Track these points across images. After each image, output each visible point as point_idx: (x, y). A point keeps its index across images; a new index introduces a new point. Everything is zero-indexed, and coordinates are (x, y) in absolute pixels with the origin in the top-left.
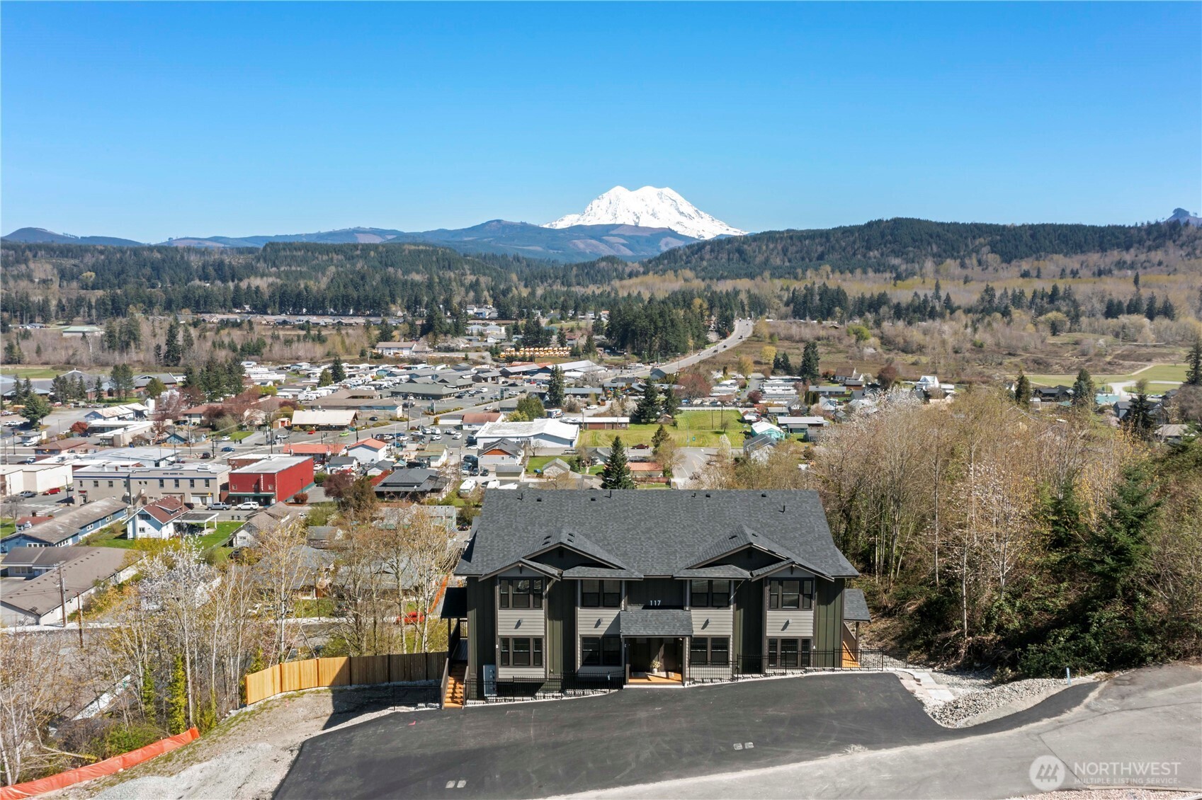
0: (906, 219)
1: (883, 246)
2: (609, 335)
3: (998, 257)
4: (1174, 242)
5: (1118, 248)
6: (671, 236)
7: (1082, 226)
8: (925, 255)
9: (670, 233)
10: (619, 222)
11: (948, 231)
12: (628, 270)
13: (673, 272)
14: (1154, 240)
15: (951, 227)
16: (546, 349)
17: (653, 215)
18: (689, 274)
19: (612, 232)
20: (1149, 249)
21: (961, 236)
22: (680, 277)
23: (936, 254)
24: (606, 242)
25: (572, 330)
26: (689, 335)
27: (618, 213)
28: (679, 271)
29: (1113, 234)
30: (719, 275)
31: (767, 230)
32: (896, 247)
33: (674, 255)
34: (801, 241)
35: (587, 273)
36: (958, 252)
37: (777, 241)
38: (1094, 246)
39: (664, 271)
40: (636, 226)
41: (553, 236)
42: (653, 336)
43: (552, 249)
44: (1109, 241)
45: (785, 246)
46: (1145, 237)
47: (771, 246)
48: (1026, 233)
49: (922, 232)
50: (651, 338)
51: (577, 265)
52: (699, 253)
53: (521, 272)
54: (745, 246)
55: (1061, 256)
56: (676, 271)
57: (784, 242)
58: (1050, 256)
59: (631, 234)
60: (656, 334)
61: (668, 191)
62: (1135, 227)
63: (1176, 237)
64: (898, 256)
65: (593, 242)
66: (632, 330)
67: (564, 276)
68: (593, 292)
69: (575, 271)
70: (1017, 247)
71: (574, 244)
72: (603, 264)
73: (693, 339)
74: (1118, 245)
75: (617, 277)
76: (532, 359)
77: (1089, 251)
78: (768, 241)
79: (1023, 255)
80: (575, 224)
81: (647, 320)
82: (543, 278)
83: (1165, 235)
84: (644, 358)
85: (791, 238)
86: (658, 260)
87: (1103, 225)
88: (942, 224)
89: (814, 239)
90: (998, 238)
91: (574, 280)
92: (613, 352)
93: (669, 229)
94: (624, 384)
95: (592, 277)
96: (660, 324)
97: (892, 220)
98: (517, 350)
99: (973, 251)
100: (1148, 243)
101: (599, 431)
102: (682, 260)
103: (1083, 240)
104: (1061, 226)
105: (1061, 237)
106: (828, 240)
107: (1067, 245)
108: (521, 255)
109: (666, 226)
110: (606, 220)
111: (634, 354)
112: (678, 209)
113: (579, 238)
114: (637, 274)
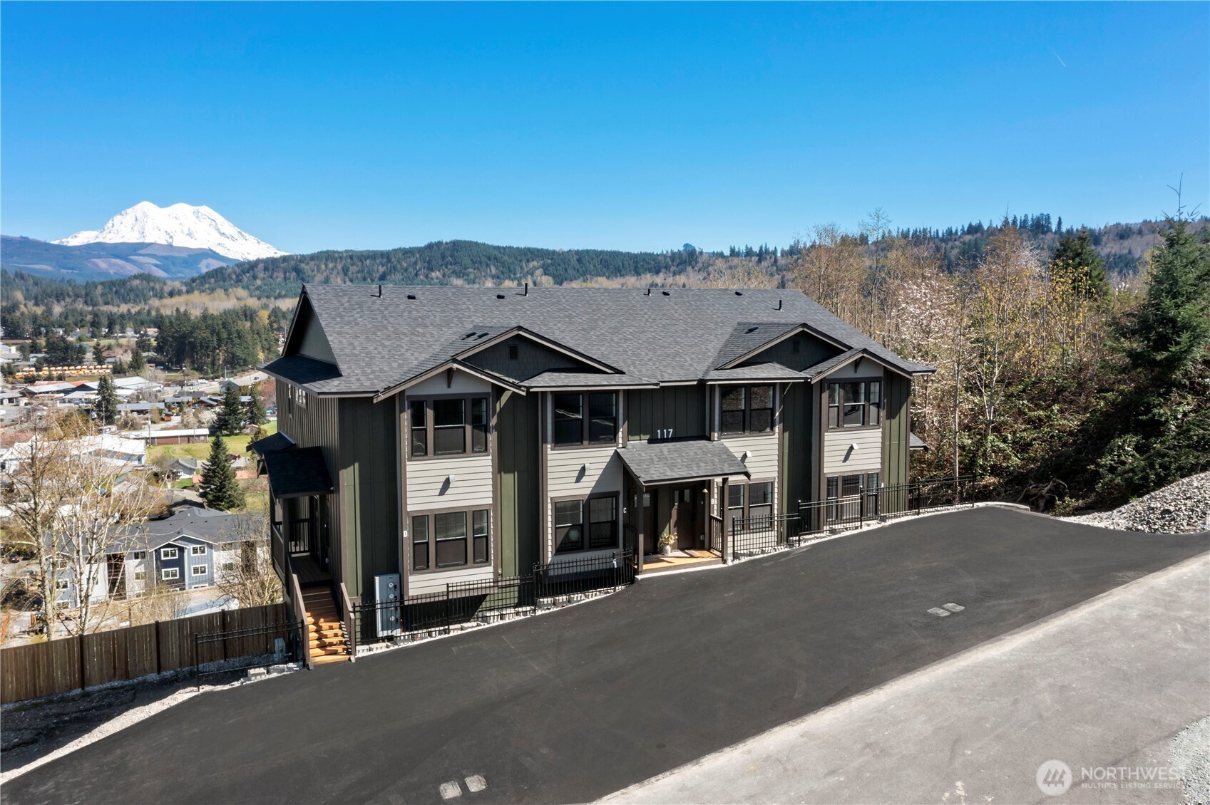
0: (465, 242)
1: (444, 267)
2: (159, 349)
3: (550, 279)
4: (693, 267)
5: (650, 272)
6: (213, 258)
7: (619, 252)
8: (485, 277)
9: (211, 254)
10: (148, 240)
11: (504, 254)
12: (167, 289)
13: (223, 291)
14: (677, 266)
15: (507, 250)
16: (79, 367)
17: (190, 234)
18: (241, 292)
19: (141, 252)
20: (674, 274)
21: (516, 259)
22: (232, 296)
23: (495, 276)
24: (134, 262)
25: (109, 348)
26: (259, 347)
27: (146, 231)
28: (230, 290)
29: (645, 260)
30: (276, 294)
31: (324, 249)
32: (457, 268)
33: (222, 273)
34: (361, 261)
35: (116, 292)
36: (515, 274)
37: (336, 261)
38: (630, 271)
39: (213, 290)
40: (171, 245)
41: (65, 254)
42: (216, 348)
43: (64, 268)
44: (642, 266)
45: (345, 265)
46: (670, 263)
47: (331, 265)
48: (573, 256)
49: (481, 255)
50: (213, 351)
51: (102, 283)
52: (251, 272)
53: (27, 290)
54: (303, 265)
55: (604, 278)
56: (226, 290)
57: (344, 262)
58: (595, 279)
59: (165, 254)
60: (220, 346)
61: (205, 210)
62: (662, 255)
63: (693, 263)
64: (460, 277)
65: (118, 261)
66: (191, 343)
67: (87, 295)
68: (129, 310)
69: (100, 289)
70: (566, 270)
71: (94, 264)
72: (136, 282)
73: (263, 352)
74: (650, 270)
75: (155, 296)
76: (61, 378)
77: (627, 275)
78: (327, 260)
79: (573, 278)
80: (92, 242)
81: (208, 331)
82: (59, 296)
83: (685, 262)
84: (207, 373)
85: (351, 257)
86: (204, 278)
87: (636, 252)
88: (498, 248)
89: (375, 259)
90: (550, 261)
91: (100, 300)
92: (167, 369)
93: (210, 249)
94: (190, 399)
95: (123, 297)
96: (225, 335)
97: (451, 242)
98: (39, 369)
99: (528, 273)
100: (673, 269)
101: (172, 446)
102: (231, 279)
103: (621, 264)
104: (602, 252)
105: (603, 261)
106: (389, 260)
107: (608, 269)
108: (25, 273)
109: (206, 247)
110: (133, 238)
111: (194, 369)
112: (218, 230)
113: (99, 257)
114: (180, 293)
